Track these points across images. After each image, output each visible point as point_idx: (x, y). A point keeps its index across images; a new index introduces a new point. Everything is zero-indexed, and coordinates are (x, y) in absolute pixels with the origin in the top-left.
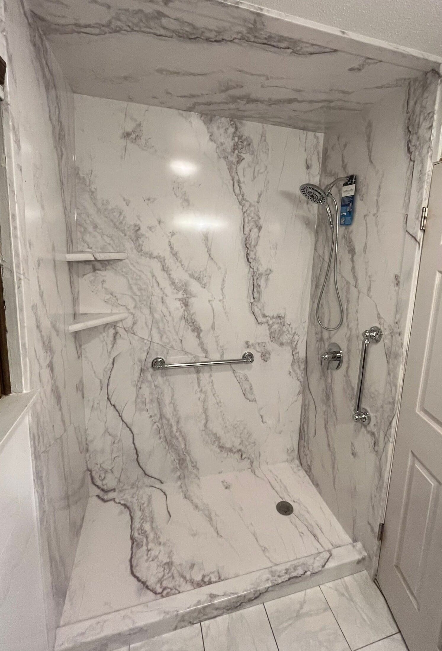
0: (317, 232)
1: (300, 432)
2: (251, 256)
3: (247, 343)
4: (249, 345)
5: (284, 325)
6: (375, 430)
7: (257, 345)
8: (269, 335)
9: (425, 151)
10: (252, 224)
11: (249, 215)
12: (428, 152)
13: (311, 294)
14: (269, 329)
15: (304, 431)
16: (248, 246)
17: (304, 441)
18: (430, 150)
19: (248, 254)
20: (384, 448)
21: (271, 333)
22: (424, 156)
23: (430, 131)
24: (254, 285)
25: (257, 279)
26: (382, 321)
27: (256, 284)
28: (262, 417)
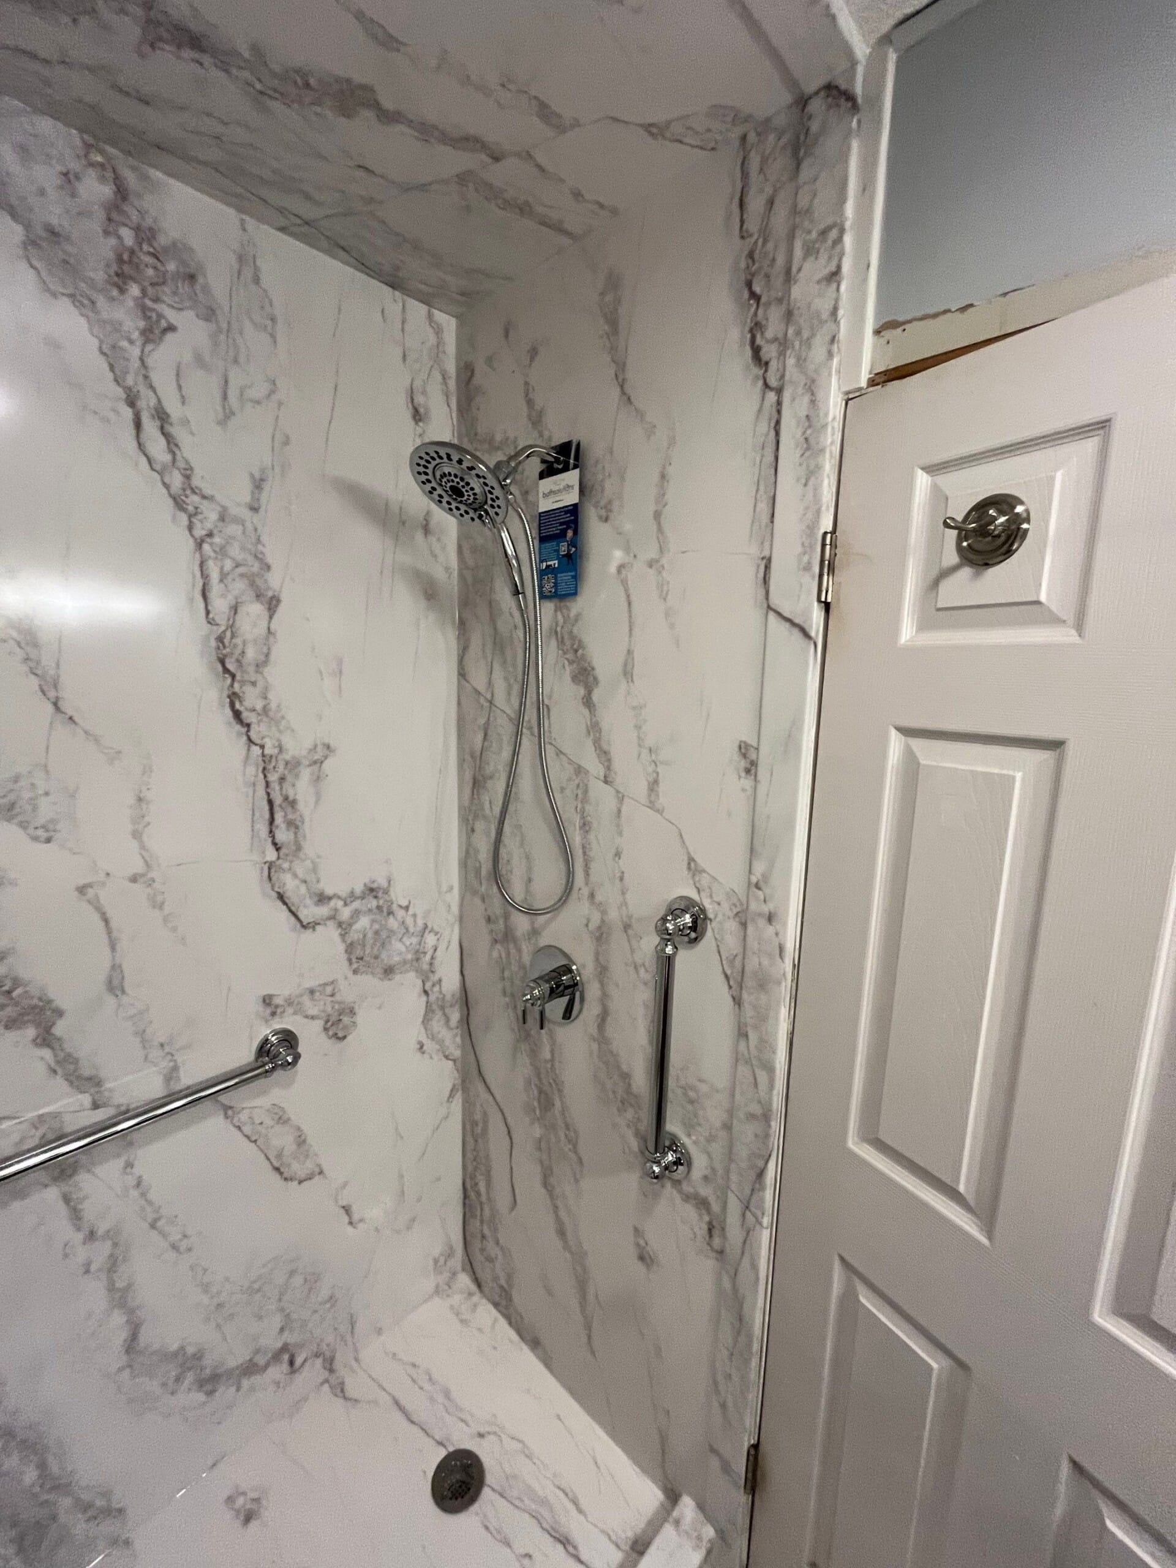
0: (462, 626)
1: (466, 1196)
2: (248, 703)
3: (267, 1001)
4: (277, 1006)
5: (390, 913)
6: (705, 1191)
7: (306, 999)
8: (344, 957)
9: (818, 351)
10: (239, 586)
11: (222, 552)
12: (830, 355)
13: (461, 807)
14: (343, 936)
15: (478, 1194)
16: (231, 666)
17: (482, 1222)
18: (835, 348)
19: (233, 698)
20: (745, 1242)
21: (350, 948)
22: (816, 371)
23: (834, 285)
24: (270, 803)
25: (282, 779)
26: (705, 880)
27: (278, 800)
28: (347, 1210)
